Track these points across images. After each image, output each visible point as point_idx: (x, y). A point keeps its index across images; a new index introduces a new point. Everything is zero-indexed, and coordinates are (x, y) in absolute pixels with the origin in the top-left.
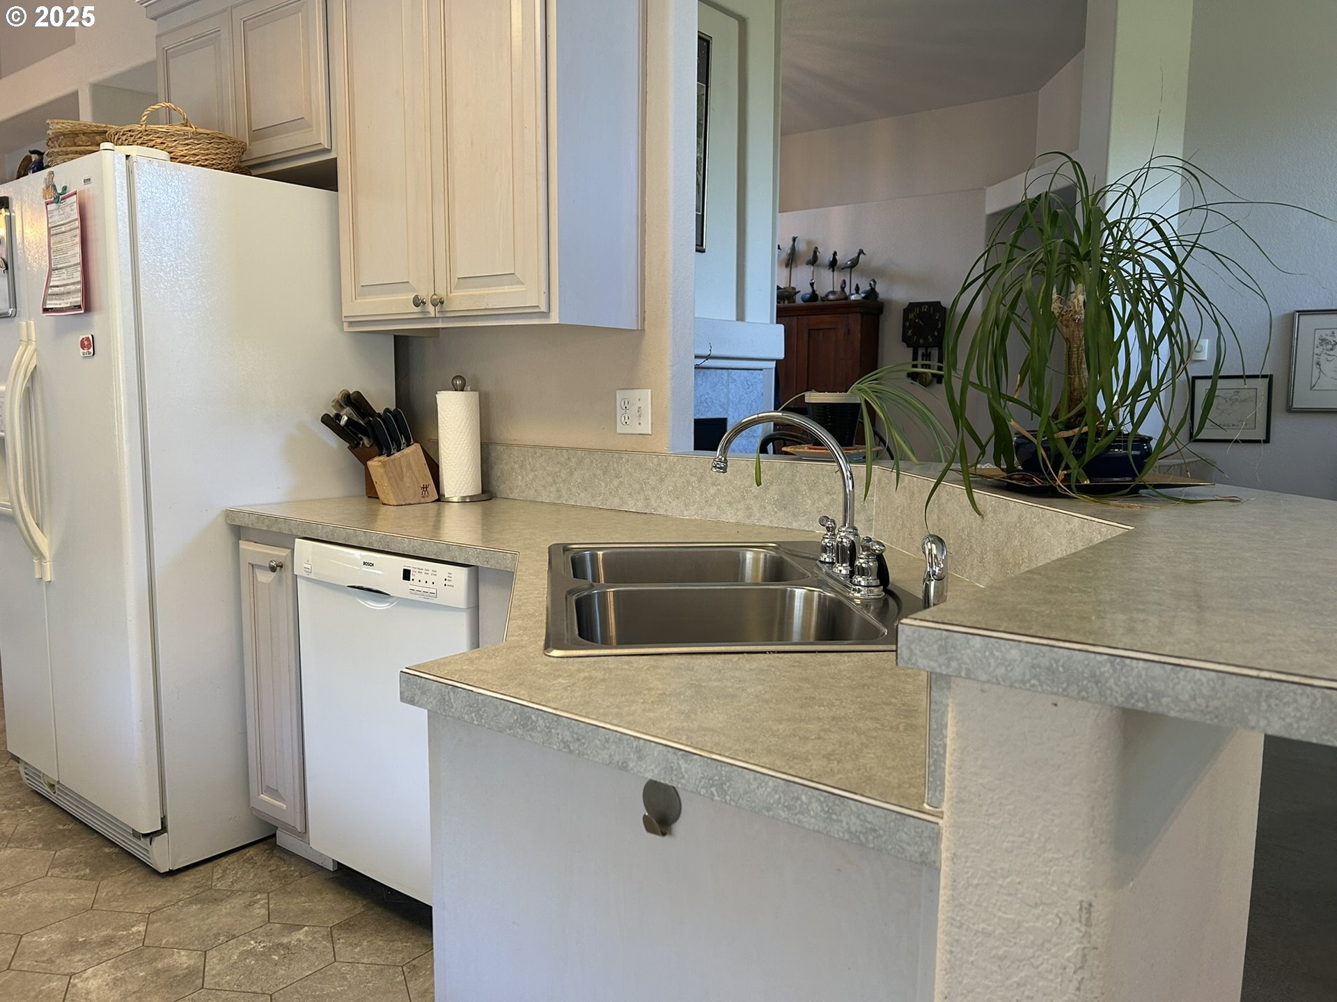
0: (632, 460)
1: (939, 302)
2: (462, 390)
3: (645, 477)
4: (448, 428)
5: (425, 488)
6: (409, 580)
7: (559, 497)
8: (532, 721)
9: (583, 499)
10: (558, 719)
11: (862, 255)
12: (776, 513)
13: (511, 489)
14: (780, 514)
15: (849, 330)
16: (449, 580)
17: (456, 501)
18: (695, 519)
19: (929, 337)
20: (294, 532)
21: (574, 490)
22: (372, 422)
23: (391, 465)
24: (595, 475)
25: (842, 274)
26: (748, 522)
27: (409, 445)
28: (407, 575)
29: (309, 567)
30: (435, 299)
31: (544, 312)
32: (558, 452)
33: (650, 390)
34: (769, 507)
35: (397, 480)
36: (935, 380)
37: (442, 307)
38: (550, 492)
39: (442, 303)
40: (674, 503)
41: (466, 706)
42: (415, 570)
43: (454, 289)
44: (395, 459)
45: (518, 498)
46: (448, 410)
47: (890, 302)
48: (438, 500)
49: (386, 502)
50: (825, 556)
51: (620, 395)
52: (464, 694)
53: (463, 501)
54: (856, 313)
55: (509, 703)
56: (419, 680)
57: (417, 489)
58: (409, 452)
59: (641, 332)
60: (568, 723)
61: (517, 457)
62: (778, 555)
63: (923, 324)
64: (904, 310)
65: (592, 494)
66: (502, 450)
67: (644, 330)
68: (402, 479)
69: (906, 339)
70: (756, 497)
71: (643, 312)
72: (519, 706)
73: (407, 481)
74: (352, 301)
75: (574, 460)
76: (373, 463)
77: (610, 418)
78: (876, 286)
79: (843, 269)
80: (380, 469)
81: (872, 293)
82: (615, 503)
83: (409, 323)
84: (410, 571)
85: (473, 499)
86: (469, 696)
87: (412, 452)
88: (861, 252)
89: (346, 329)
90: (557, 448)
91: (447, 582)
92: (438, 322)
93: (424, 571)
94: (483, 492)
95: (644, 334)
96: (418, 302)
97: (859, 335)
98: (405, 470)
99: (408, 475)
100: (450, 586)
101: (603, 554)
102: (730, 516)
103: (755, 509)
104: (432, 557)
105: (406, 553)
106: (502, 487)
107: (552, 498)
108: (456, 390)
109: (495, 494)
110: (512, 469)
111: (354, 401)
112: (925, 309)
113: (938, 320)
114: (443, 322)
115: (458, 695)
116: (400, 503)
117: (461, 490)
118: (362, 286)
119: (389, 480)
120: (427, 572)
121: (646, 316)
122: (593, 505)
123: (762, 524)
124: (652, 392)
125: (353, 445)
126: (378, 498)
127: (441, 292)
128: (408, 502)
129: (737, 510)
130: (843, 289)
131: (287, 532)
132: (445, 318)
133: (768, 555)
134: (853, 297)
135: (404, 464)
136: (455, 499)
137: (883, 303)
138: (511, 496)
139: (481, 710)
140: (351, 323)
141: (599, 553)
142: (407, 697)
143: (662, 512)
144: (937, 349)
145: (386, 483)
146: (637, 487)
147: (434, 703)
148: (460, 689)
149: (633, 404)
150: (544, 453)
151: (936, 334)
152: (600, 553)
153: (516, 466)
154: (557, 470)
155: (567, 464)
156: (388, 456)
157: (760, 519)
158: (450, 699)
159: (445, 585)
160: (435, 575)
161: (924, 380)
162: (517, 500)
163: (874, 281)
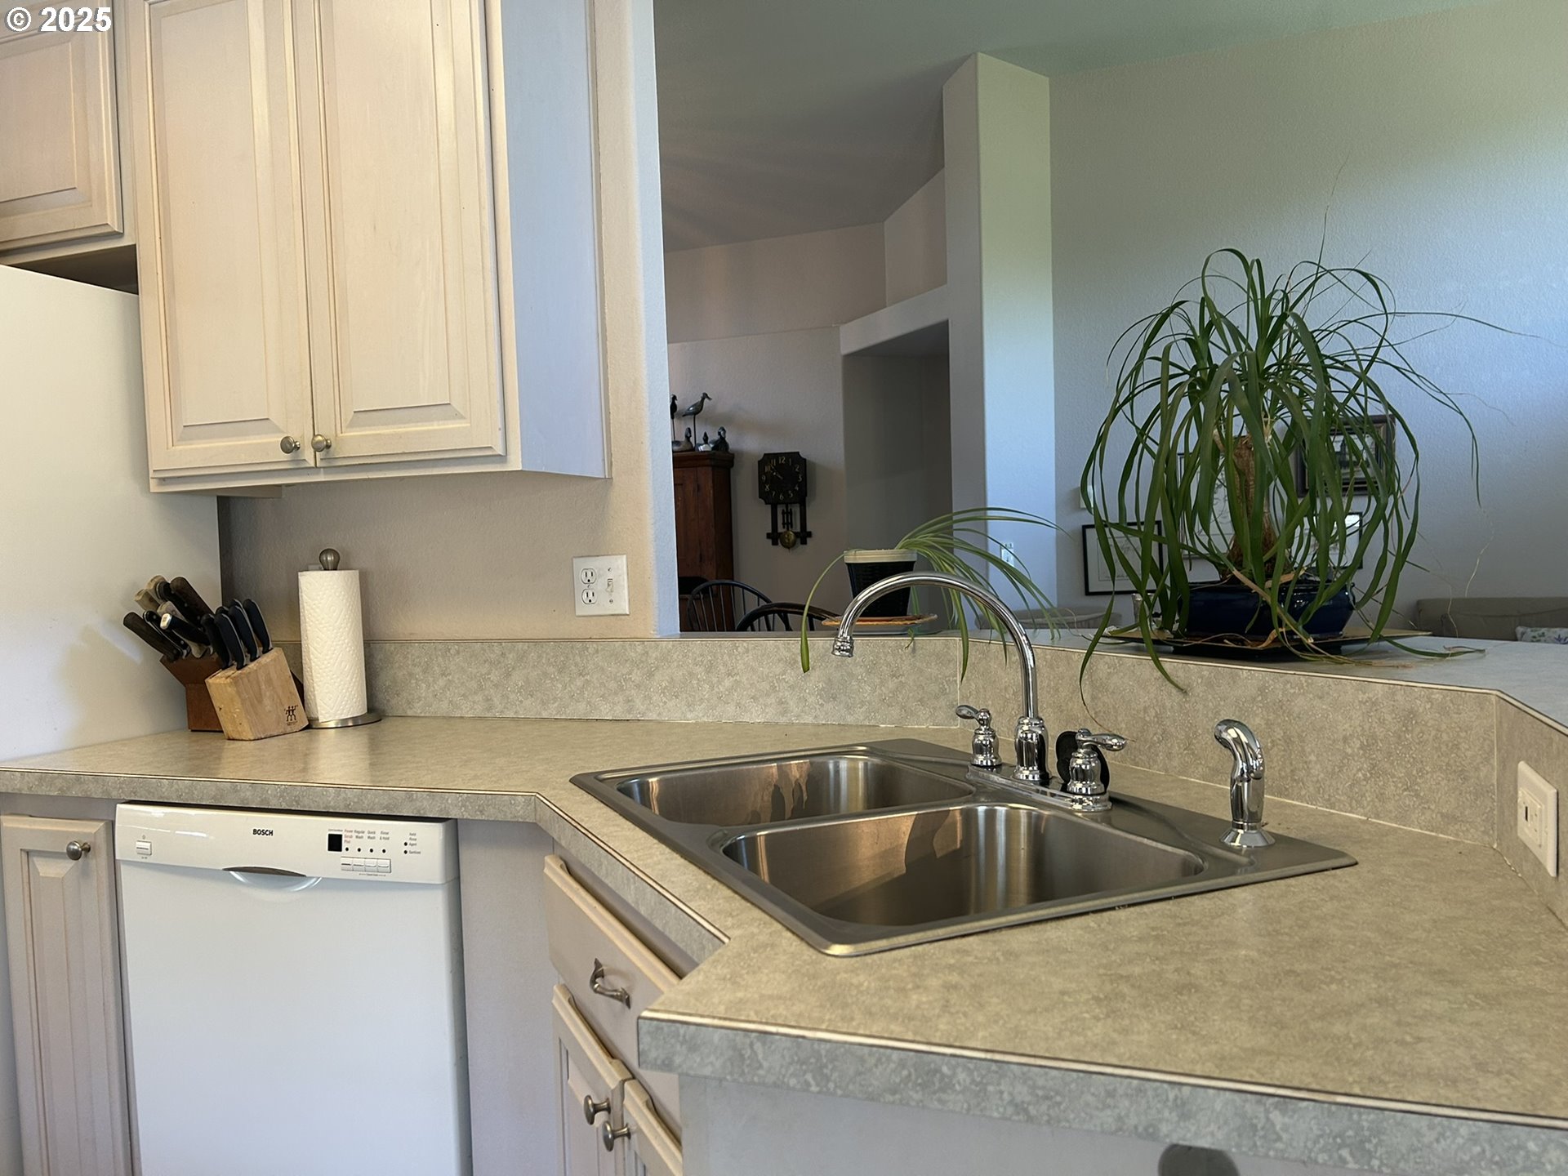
0: (603, 649)
1: (798, 453)
2: (335, 569)
3: (625, 671)
4: (321, 623)
5: (291, 711)
6: (340, 850)
7: (489, 709)
8: (943, 1076)
9: (529, 707)
10: (1000, 1068)
11: (706, 399)
12: (822, 705)
13: (409, 703)
14: (829, 706)
15: (698, 486)
16: (412, 845)
17: (334, 726)
18: (705, 722)
19: (790, 492)
20: (114, 794)
21: (512, 697)
22: (215, 621)
23: (246, 680)
24: (545, 674)
25: (683, 422)
26: (783, 720)
27: (266, 650)
28: (335, 843)
29: (147, 845)
30: (320, 442)
31: (500, 455)
32: (486, 645)
33: (625, 556)
34: (812, 699)
35: (254, 703)
36: (799, 541)
37: (327, 453)
38: (474, 702)
39: (328, 447)
40: (671, 704)
41: (791, 1064)
42: (350, 834)
43: (347, 427)
44: (249, 673)
45: (422, 715)
46: (319, 598)
47: (741, 453)
48: (308, 727)
49: (237, 737)
50: (981, 758)
51: (580, 565)
52: (788, 1043)
53: (343, 725)
54: (708, 466)
55: (889, 1051)
56: (682, 1029)
57: (280, 714)
58: (268, 660)
59: (608, 481)
60: (1024, 1074)
61: (418, 657)
62: (885, 763)
63: (781, 478)
64: (759, 462)
65: (542, 700)
66: (392, 649)
67: (612, 478)
68: (260, 702)
69: (763, 495)
70: (792, 687)
71: (610, 455)
72: (912, 1054)
73: (267, 702)
74: (167, 449)
75: (511, 656)
76: (218, 681)
77: (566, 593)
78: (727, 434)
79: (684, 416)
80: (229, 689)
81: (721, 444)
82: (579, 710)
83: (267, 477)
84: (340, 836)
85: (357, 722)
86: (799, 1046)
87: (271, 662)
88: (705, 396)
89: (154, 487)
90: (483, 641)
91: (408, 848)
92: (318, 473)
93: (366, 835)
94: (371, 709)
95: (611, 484)
96: (289, 446)
97: (712, 492)
98: (263, 687)
99: (268, 694)
100: (415, 852)
101: (659, 781)
102: (755, 715)
103: (791, 703)
104: (380, 813)
105: (331, 810)
106: (393, 702)
107: (479, 710)
108: (325, 570)
109: (384, 711)
110: (411, 675)
111: (177, 592)
112: (783, 461)
113: (798, 473)
114: (325, 473)
115: (773, 1047)
116: (259, 736)
117: (343, 709)
118: (185, 426)
119: (242, 704)
120: (372, 835)
121: (613, 460)
122: (545, 715)
123: (802, 722)
124: (627, 558)
125: (171, 656)
126: (222, 732)
127: (326, 431)
128: (269, 734)
129: (766, 706)
130: (688, 438)
131: (100, 796)
132: (329, 469)
133: (869, 763)
134: (701, 448)
135: (262, 679)
136: (332, 725)
137: (733, 455)
138: (410, 713)
139: (826, 1067)
140: (163, 481)
141: (650, 780)
142: (656, 1059)
143: (653, 716)
144: (798, 505)
145: (238, 709)
146: (613, 685)
147: (718, 1064)
148: (777, 1037)
149: (600, 576)
150: (461, 649)
151: (797, 488)
152: (653, 780)
153: (417, 670)
154: (484, 671)
155: (500, 662)
156: (238, 669)
157: (799, 716)
158: (756, 1054)
159: (406, 852)
160: (388, 839)
161: (787, 541)
162: (419, 717)
163: (723, 430)
